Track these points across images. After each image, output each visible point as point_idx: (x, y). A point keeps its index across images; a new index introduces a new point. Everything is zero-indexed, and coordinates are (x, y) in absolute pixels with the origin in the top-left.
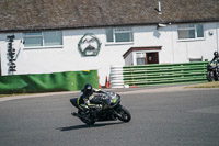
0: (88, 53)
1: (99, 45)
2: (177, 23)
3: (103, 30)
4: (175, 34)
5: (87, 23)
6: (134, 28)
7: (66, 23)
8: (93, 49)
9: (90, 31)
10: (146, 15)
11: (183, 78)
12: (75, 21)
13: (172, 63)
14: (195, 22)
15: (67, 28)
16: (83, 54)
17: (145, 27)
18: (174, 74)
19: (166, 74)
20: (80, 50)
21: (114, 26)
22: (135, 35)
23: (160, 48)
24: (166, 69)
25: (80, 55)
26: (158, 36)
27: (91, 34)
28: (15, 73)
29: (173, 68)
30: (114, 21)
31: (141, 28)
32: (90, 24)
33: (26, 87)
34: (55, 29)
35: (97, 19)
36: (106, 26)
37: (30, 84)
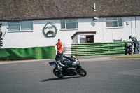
0: (49, 35)
1: (56, 30)
2: (106, 17)
3: (59, 21)
4: (105, 24)
5: (48, 16)
6: (79, 20)
7: (35, 16)
8: (53, 33)
9: (50, 21)
10: (86, 11)
11: (109, 52)
12: (41, 15)
13: (102, 42)
14: (117, 16)
15: (35, 19)
16: (46, 36)
17: (86, 20)
18: (104, 49)
19: (99, 49)
20: (44, 33)
21: (66, 18)
22: (79, 24)
23: (95, 33)
24: (99, 46)
25: (44, 36)
26: (93, 25)
27: (51, 23)
28: (2, 48)
29: (103, 46)
30: (66, 15)
31: (83, 20)
32: (51, 17)
33: (9, 57)
34: (28, 20)
35: (55, 13)
36: (61, 18)
37: (12, 55)
